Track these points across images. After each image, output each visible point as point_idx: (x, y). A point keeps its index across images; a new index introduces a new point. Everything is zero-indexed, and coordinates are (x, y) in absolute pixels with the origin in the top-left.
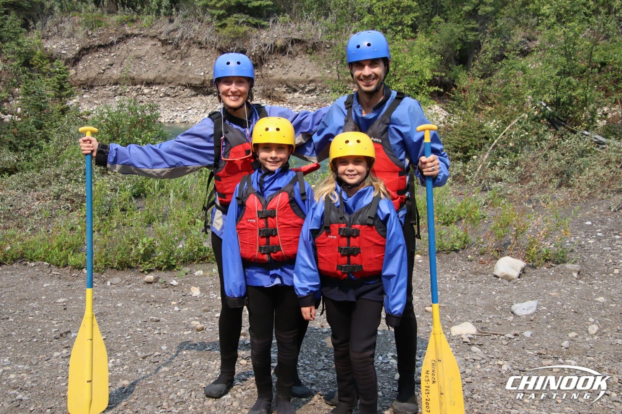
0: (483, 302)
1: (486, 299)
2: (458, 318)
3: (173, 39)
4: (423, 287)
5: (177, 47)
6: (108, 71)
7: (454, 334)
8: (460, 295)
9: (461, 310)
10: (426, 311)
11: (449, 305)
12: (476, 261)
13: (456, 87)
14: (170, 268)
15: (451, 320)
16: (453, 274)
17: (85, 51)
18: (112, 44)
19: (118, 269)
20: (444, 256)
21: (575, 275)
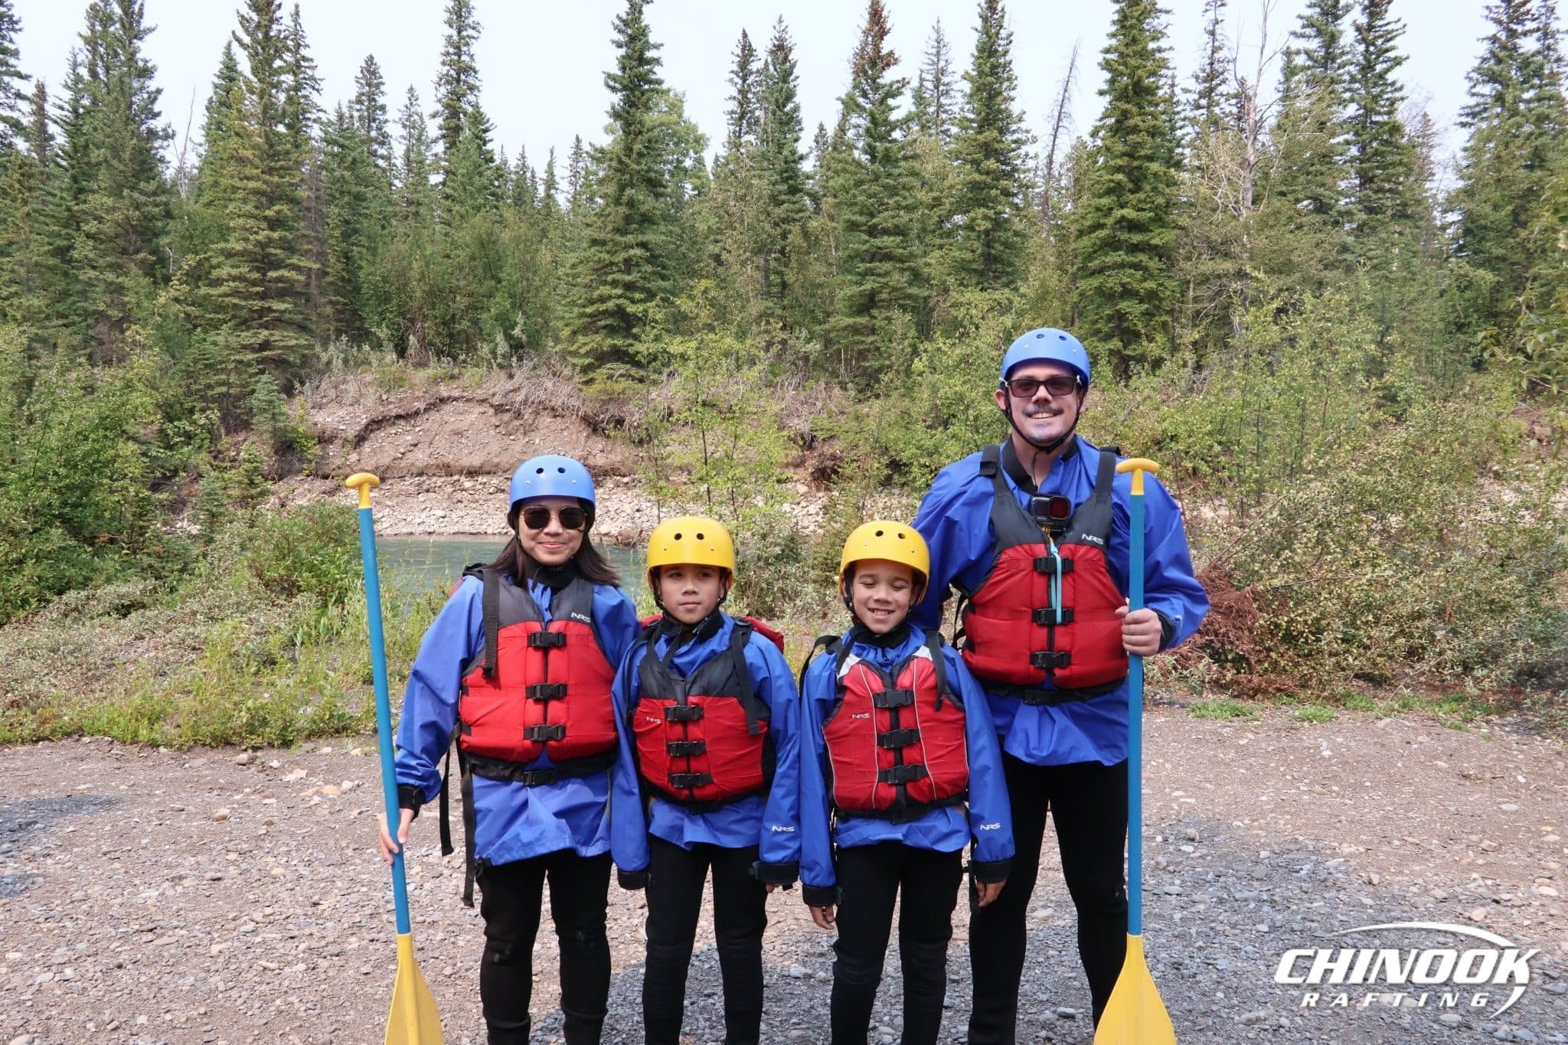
3: (512, 403)
5: (519, 415)
6: (409, 455)
14: (286, 744)
17: (376, 424)
18: (417, 413)
19: (212, 748)
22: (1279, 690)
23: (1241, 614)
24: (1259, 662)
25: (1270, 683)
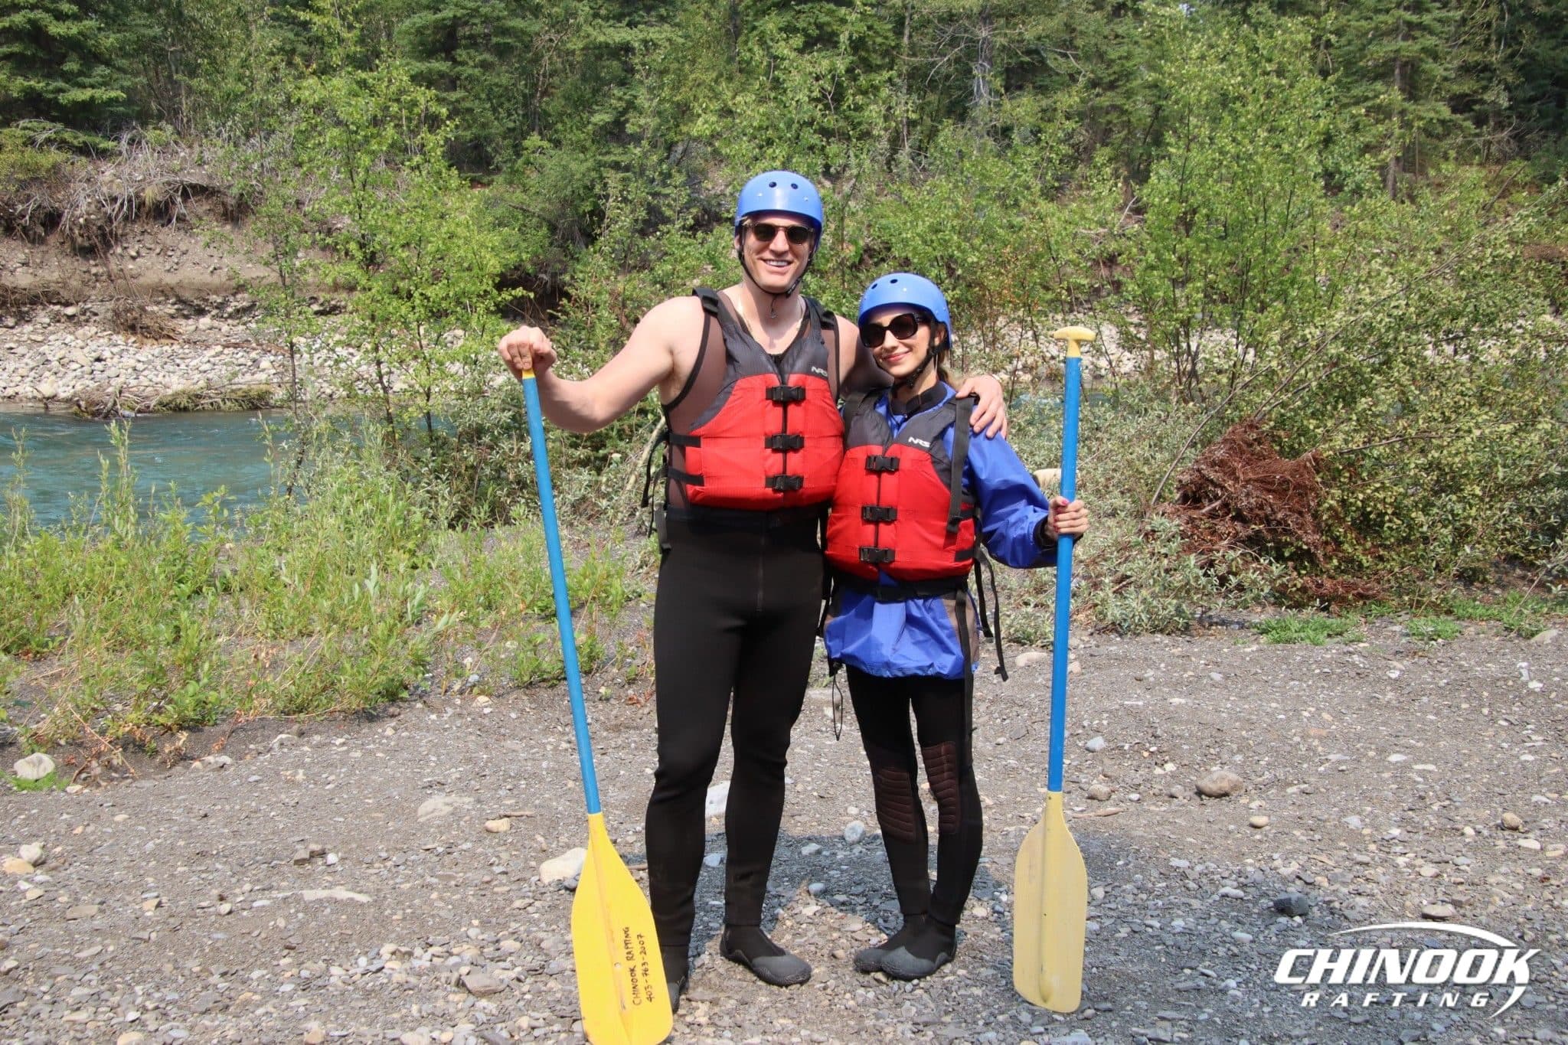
0: (625, 795)
1: (630, 786)
2: (563, 839)
4: (487, 772)
7: (546, 880)
8: (571, 784)
9: (570, 820)
10: (489, 831)
11: (543, 811)
12: (619, 698)
13: (568, 296)
15: (544, 846)
16: (563, 734)
20: (544, 694)
21: (829, 712)
22: (1361, 596)
23: (1302, 490)
24: (1328, 558)
25: (1348, 587)
